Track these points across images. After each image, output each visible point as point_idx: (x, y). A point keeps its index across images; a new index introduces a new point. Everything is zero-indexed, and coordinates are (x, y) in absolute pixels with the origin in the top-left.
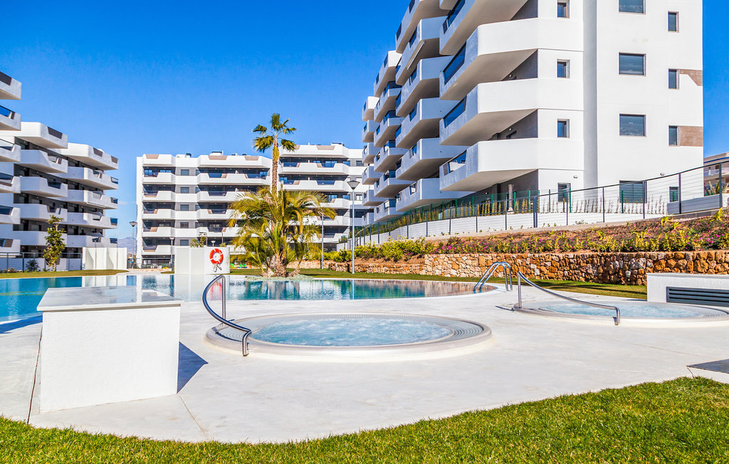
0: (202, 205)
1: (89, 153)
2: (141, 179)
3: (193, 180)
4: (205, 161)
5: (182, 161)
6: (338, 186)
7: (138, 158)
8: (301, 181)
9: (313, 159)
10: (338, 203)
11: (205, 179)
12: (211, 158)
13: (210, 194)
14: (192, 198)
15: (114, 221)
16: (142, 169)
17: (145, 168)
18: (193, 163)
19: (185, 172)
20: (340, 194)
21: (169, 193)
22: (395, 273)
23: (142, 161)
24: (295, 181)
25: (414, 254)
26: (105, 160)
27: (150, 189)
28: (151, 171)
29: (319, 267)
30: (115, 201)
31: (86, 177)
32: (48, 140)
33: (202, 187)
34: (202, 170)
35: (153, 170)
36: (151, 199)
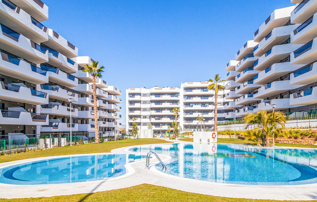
0: (152, 109)
1: (114, 89)
2: (128, 98)
3: (148, 99)
4: (154, 90)
5: (143, 91)
6: (210, 99)
7: (127, 90)
8: (194, 98)
9: (198, 88)
10: (210, 107)
11: (153, 98)
12: (156, 89)
13: (156, 104)
14: (148, 106)
15: (120, 116)
16: (128, 94)
17: (129, 94)
18: (148, 91)
19: (145, 95)
20: (210, 103)
21: (139, 104)
22: (298, 144)
23: (129, 91)
24: (191, 98)
25: (306, 136)
26: (118, 92)
27: (131, 102)
28: (131, 95)
29: (229, 138)
30: (121, 108)
31: (112, 99)
32: (103, 85)
33: (152, 101)
34: (152, 94)
35: (133, 95)
36: (132, 106)
